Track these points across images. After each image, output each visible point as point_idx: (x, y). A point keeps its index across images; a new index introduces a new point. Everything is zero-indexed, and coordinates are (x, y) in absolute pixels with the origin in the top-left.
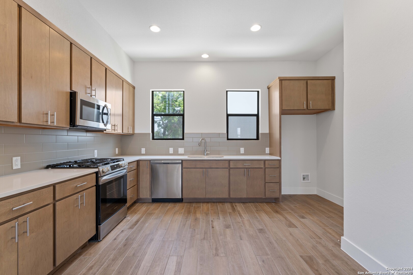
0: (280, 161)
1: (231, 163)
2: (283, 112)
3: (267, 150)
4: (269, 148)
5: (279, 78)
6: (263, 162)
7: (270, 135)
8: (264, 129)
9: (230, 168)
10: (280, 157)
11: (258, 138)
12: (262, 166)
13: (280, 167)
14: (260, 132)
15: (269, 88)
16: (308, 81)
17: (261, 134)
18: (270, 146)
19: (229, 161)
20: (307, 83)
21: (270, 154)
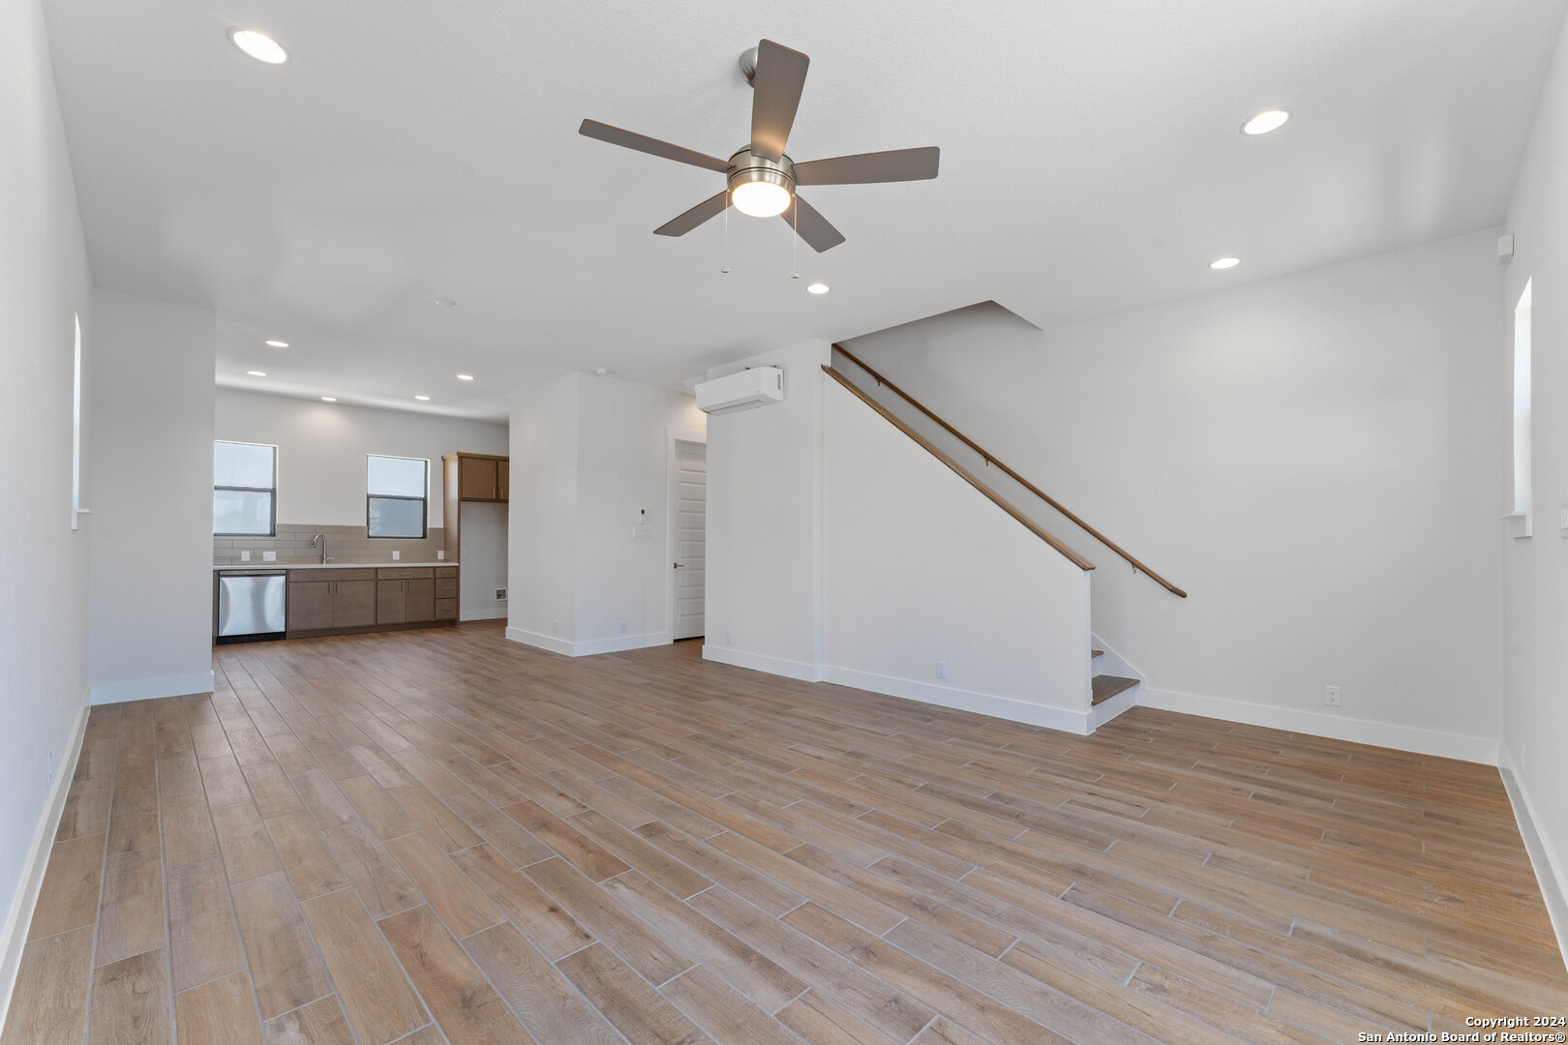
0: (458, 568)
1: (380, 572)
2: (462, 499)
3: (441, 555)
4: (442, 552)
5: (458, 454)
6: (431, 570)
7: (445, 530)
8: (435, 521)
9: (377, 581)
10: (459, 562)
11: (424, 537)
12: (431, 576)
13: (457, 577)
14: (428, 526)
15: (444, 460)
16: (500, 463)
17: (431, 529)
18: (445, 548)
19: (377, 569)
20: (497, 464)
21: (445, 561)
